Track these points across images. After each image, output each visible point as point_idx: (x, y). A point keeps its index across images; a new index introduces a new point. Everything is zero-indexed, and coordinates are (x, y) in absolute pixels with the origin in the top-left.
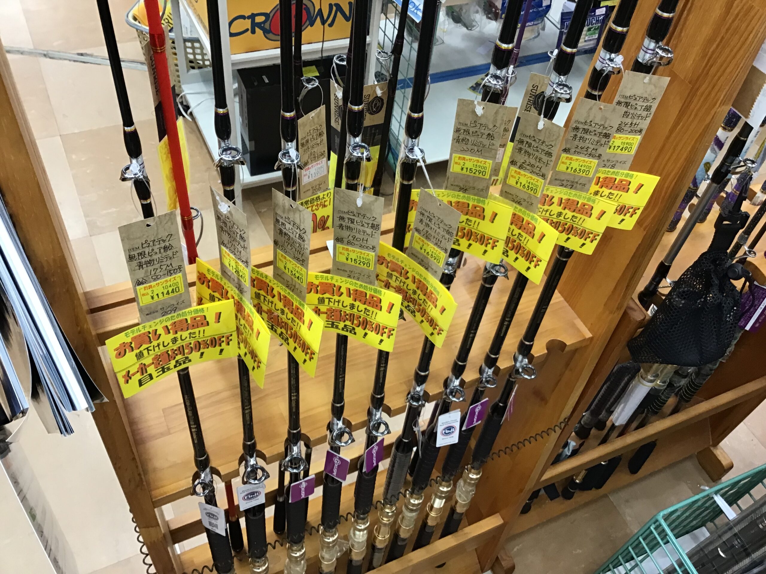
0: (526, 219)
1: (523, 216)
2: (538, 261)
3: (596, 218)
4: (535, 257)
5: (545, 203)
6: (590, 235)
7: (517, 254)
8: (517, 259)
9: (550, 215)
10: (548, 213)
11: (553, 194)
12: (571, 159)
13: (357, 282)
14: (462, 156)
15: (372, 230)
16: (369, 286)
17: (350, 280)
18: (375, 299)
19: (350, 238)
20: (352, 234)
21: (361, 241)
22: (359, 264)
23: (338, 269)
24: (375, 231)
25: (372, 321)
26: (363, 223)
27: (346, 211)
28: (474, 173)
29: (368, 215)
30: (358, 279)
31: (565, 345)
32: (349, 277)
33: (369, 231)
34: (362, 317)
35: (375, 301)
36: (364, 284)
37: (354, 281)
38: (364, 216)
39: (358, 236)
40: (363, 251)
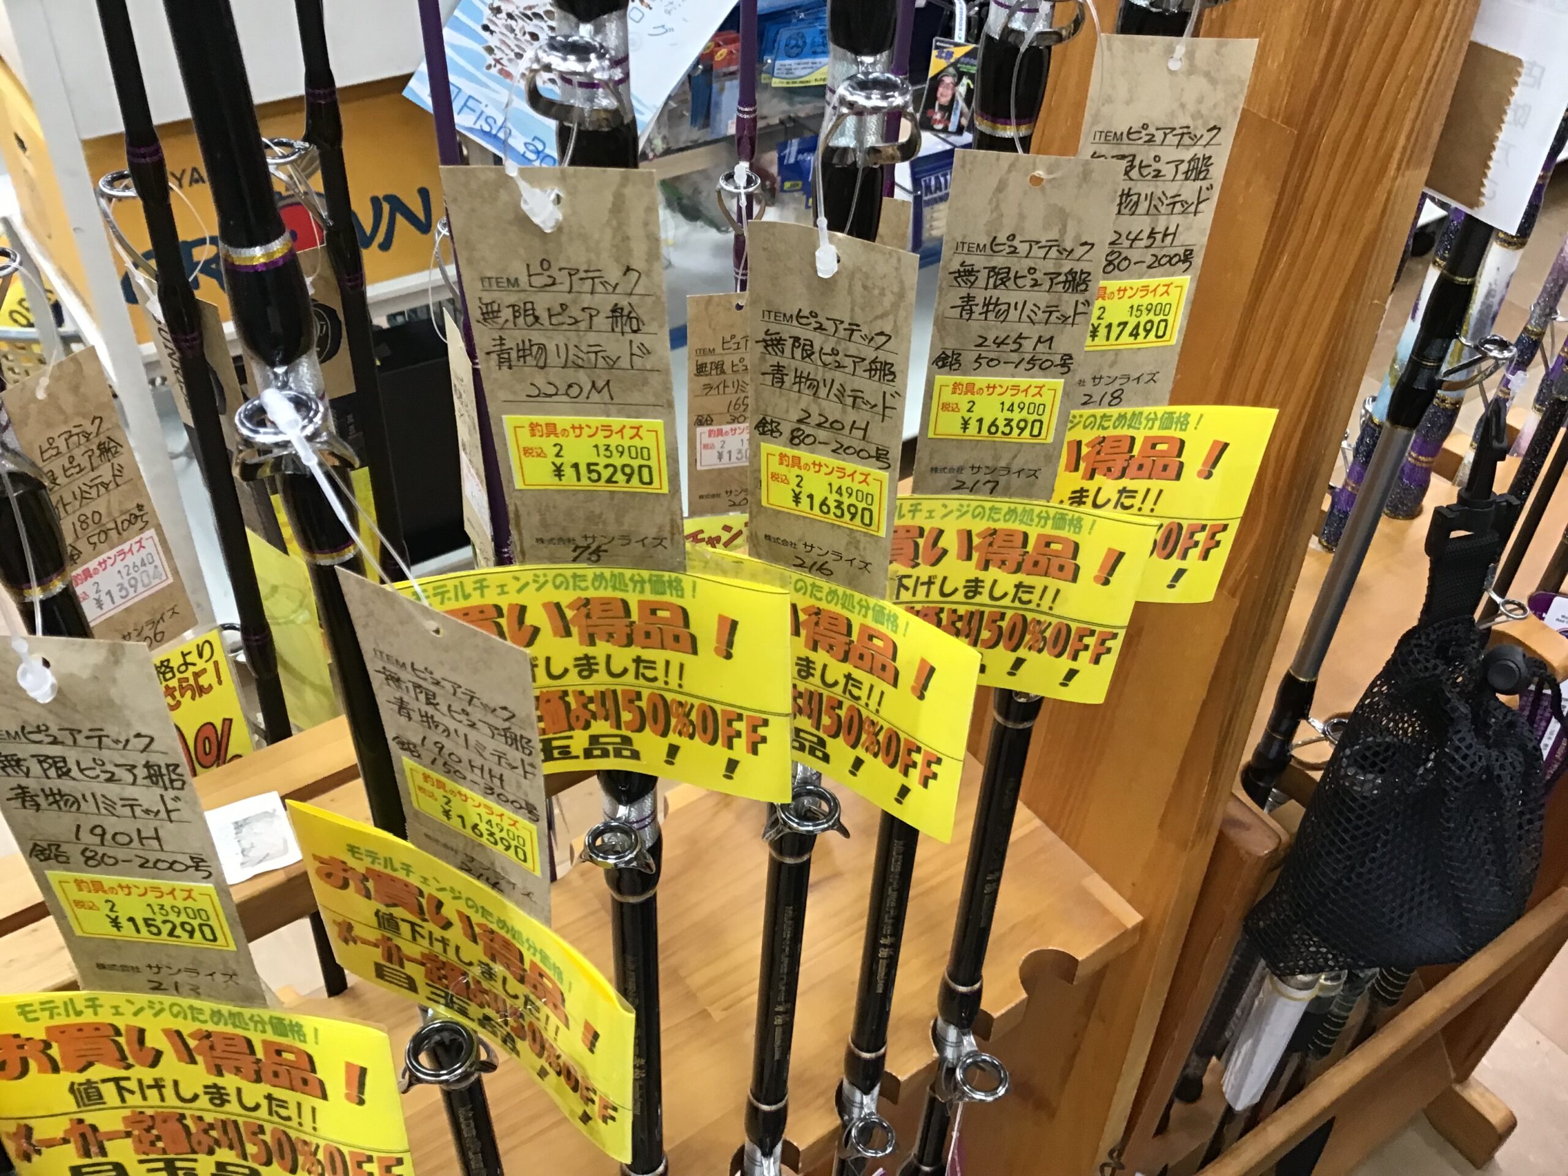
0: (857, 621)
1: (846, 613)
2: (929, 764)
3: (1096, 579)
4: (918, 750)
5: (916, 556)
6: (1087, 640)
7: (854, 746)
8: (858, 763)
9: (943, 594)
10: (935, 589)
11: (937, 523)
12: (970, 388)
13: (197, 1003)
14: (542, 419)
15: (158, 791)
16: (247, 1012)
17: (167, 999)
18: (288, 1056)
19: (86, 838)
20: (87, 824)
21: (136, 843)
22: (171, 934)
23: (101, 966)
24: (171, 793)
25: (307, 1138)
26: (109, 767)
27: (14, 728)
28: (609, 481)
29: (112, 730)
30: (196, 992)
31: (1073, 961)
32: (158, 988)
33: (148, 796)
34: (268, 1128)
35: (291, 1066)
36: (225, 1008)
37: (186, 1002)
38: (99, 737)
39: (111, 824)
40: (165, 884)
